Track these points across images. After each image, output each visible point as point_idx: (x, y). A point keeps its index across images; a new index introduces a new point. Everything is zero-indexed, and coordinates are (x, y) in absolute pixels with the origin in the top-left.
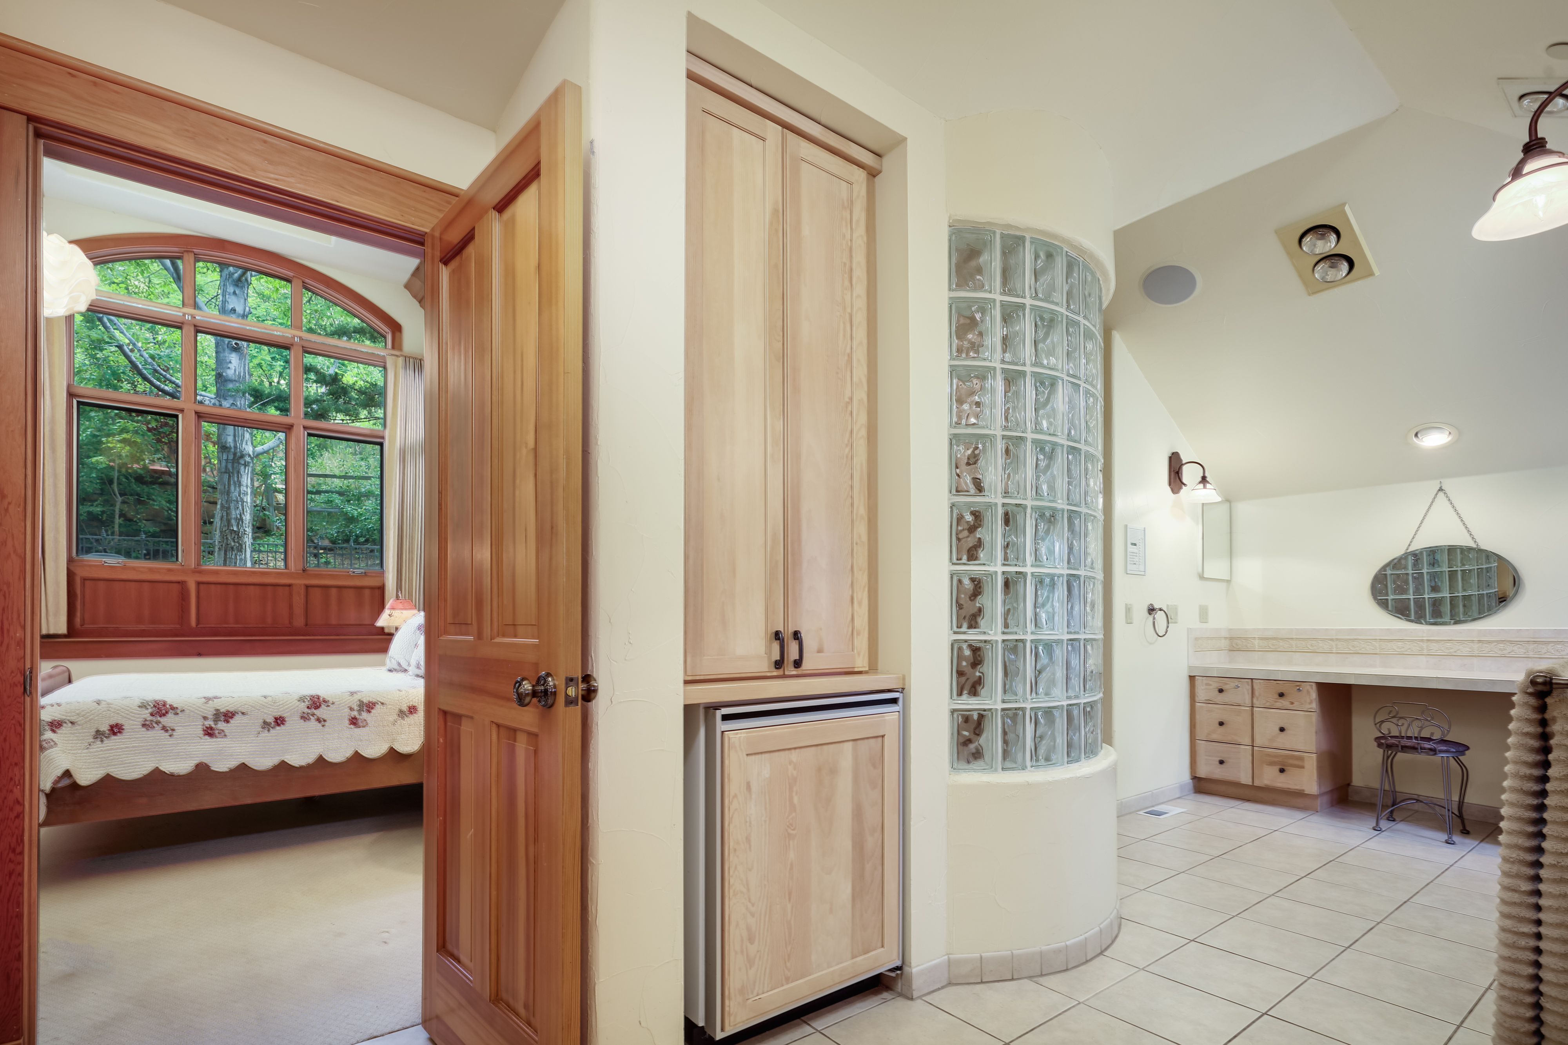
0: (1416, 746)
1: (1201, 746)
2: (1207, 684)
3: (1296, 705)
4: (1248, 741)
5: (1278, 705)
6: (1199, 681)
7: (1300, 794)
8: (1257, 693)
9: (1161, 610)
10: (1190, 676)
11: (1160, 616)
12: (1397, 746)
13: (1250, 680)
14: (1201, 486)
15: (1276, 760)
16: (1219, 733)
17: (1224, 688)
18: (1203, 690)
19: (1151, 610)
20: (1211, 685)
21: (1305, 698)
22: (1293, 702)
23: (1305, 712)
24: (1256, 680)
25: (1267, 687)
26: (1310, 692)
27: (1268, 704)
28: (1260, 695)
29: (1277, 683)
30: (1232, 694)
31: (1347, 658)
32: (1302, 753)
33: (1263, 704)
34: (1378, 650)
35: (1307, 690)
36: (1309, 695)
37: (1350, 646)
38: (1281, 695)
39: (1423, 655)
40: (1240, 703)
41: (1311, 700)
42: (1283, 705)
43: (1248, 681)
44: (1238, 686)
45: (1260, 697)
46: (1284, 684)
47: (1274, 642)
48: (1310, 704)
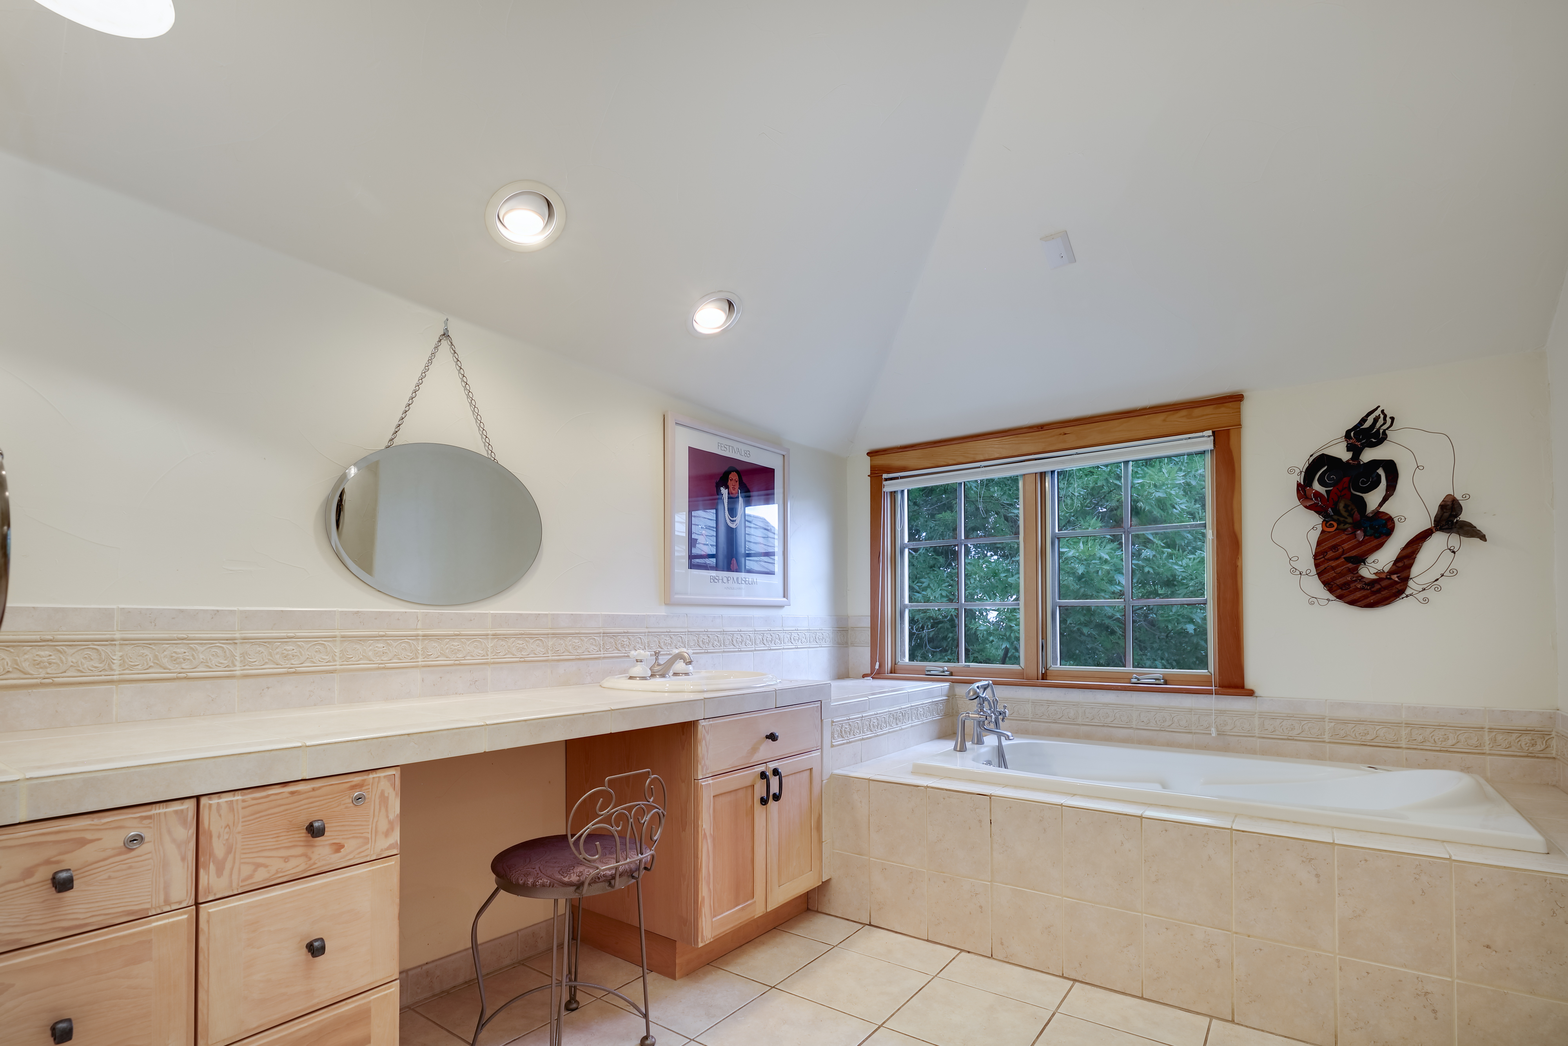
3: (352, 850)
8: (215, 847)
13: (190, 803)
21: (375, 820)
22: (342, 842)
23: (372, 866)
24: (215, 801)
25: (258, 815)
26: (388, 798)
27: (261, 876)
28: (229, 850)
29: (292, 793)
30: (110, 878)
31: (268, 688)
32: (364, 998)
33: (243, 881)
34: (338, 663)
35: (383, 792)
36: (387, 811)
37: (277, 657)
38: (315, 831)
39: (417, 667)
40: (148, 906)
41: (391, 823)
42: (312, 862)
43: (182, 811)
44: (137, 839)
45: (231, 857)
46: (314, 789)
47: (42, 653)
48: (387, 834)
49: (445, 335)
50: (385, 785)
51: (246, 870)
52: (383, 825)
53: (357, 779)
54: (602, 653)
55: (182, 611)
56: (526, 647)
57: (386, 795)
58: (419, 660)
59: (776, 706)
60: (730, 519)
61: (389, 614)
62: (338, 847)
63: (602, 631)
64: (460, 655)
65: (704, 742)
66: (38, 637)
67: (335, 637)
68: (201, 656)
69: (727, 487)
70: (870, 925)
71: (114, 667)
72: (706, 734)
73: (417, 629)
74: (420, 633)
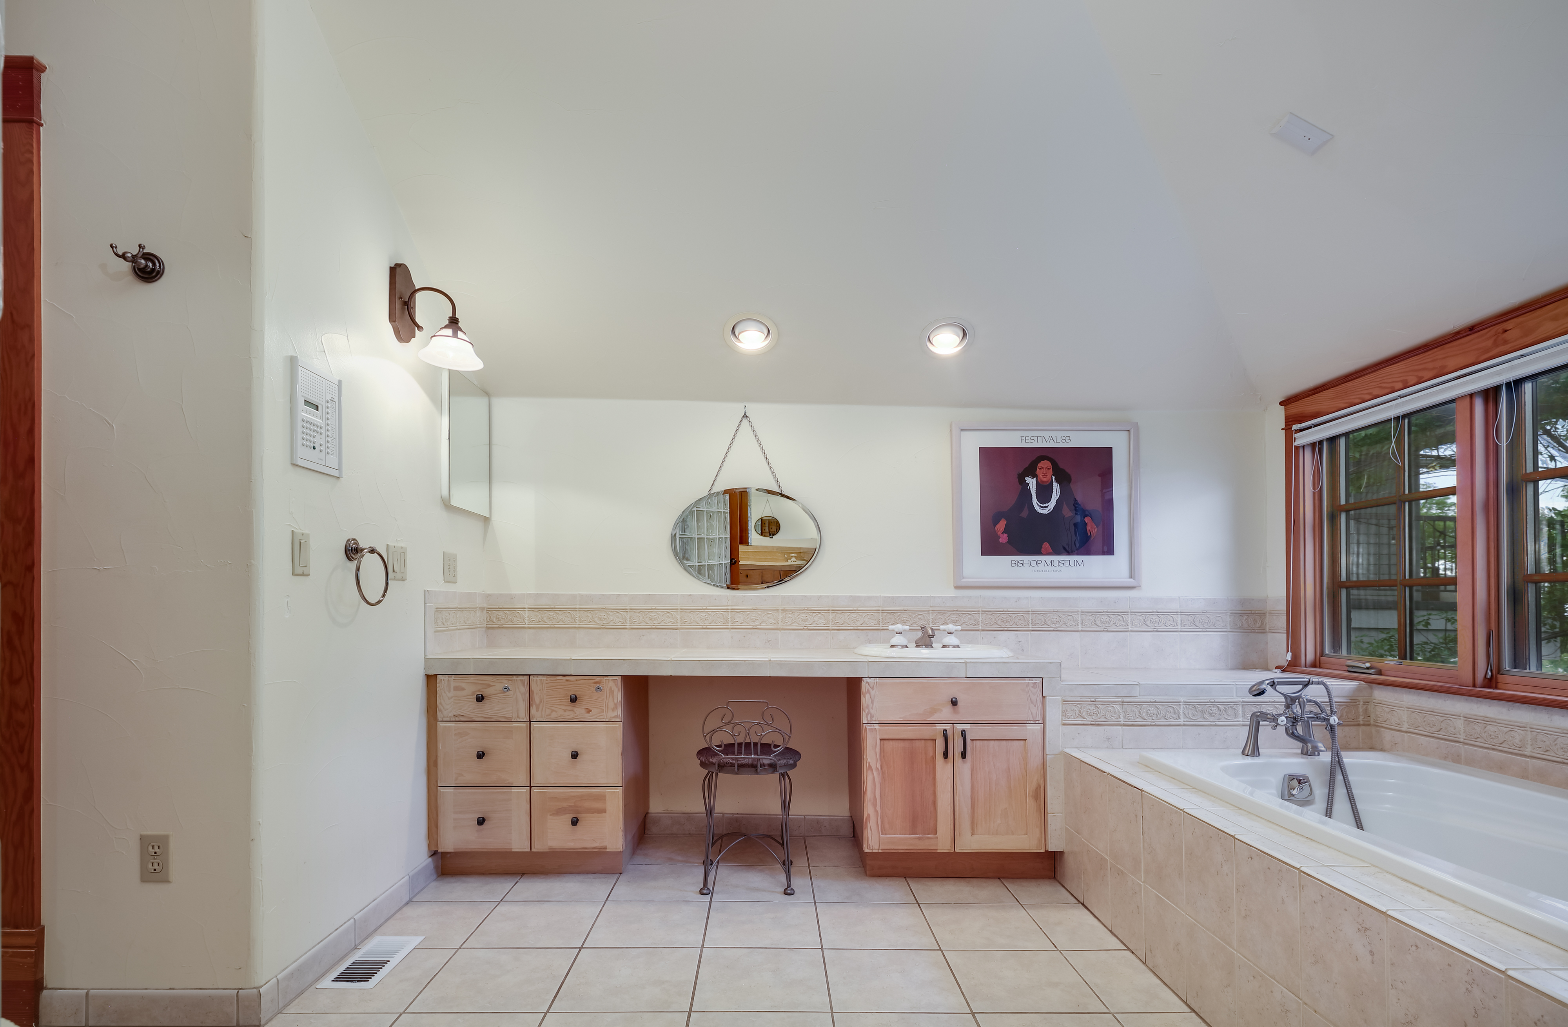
0: (755, 763)
1: (447, 795)
2: (456, 688)
3: (595, 714)
4: (523, 780)
5: (569, 715)
6: (442, 684)
7: (600, 853)
8: (536, 698)
9: (372, 551)
10: (428, 677)
11: (370, 565)
12: (732, 765)
13: (526, 678)
14: (449, 332)
15: (565, 804)
16: (473, 772)
17: (486, 692)
18: (449, 698)
19: (353, 551)
20: (463, 689)
21: (607, 701)
22: (591, 709)
23: (607, 724)
24: (536, 677)
25: (552, 688)
26: (613, 691)
27: (554, 716)
28: (541, 701)
29: (567, 680)
30: (498, 702)
31: (643, 636)
32: (603, 789)
33: (547, 716)
34: (679, 624)
35: (611, 688)
36: (613, 697)
37: (647, 619)
38: (574, 700)
39: (728, 629)
40: (511, 717)
41: (616, 705)
42: (576, 715)
43: (523, 680)
44: (507, 689)
45: (542, 704)
46: (576, 680)
47: (550, 614)
48: (613, 710)
49: (745, 416)
50: (611, 684)
51: (548, 711)
52: (611, 705)
53: (598, 679)
54: (881, 626)
55: (603, 595)
56: (809, 619)
57: (613, 689)
58: (729, 624)
59: (966, 675)
60: (1040, 506)
61: (710, 596)
62: (589, 711)
63: (881, 609)
64: (757, 623)
65: (868, 695)
66: (549, 607)
67: (678, 609)
68: (611, 618)
69: (1034, 475)
70: (1083, 904)
71: (577, 621)
72: (870, 689)
73: (727, 605)
74: (730, 608)
